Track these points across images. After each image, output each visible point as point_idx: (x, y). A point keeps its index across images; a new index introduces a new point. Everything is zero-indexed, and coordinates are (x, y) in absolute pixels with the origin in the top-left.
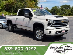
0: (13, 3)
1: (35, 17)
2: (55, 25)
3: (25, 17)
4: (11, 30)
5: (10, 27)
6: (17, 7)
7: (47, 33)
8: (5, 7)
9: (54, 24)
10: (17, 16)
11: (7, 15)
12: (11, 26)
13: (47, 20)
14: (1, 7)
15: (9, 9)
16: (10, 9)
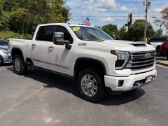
0: (24, 15)
1: (79, 44)
2: (133, 65)
3: (56, 43)
4: (21, 70)
5: (18, 64)
6: (32, 24)
7: (115, 86)
8: (10, 23)
9: (131, 62)
10: (34, 41)
11: (12, 37)
12: (21, 63)
13: (113, 52)
14: (2, 23)
15: (16, 26)
16: (19, 27)
